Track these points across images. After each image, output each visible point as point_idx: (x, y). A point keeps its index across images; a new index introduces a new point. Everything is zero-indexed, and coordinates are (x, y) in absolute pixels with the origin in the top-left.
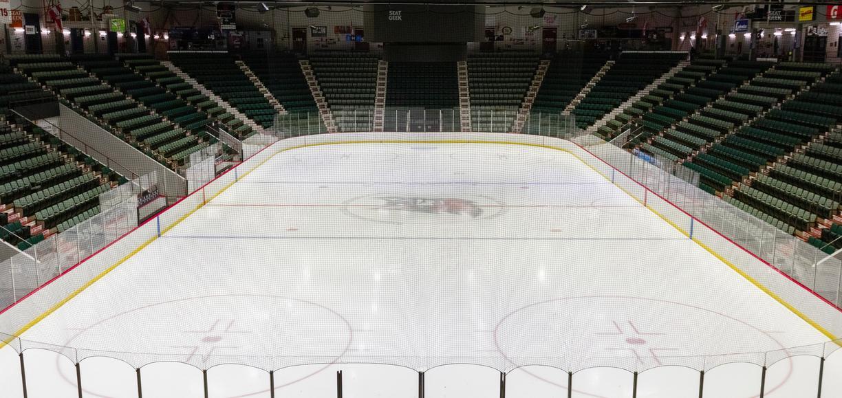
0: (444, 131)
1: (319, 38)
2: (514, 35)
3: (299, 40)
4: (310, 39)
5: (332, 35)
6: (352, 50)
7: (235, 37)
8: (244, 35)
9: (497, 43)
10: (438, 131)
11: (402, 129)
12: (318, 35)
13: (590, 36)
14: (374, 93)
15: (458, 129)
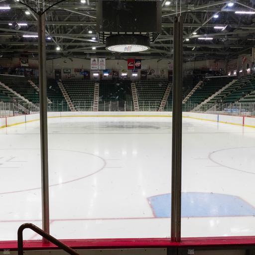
0: (127, 111)
1: (67, 74)
2: (155, 73)
3: (58, 75)
4: (63, 75)
5: (73, 73)
6: (83, 79)
7: (28, 71)
8: (32, 71)
9: (149, 76)
10: (124, 111)
11: (107, 110)
12: (66, 73)
13: (189, 73)
14: (93, 96)
15: (133, 110)
